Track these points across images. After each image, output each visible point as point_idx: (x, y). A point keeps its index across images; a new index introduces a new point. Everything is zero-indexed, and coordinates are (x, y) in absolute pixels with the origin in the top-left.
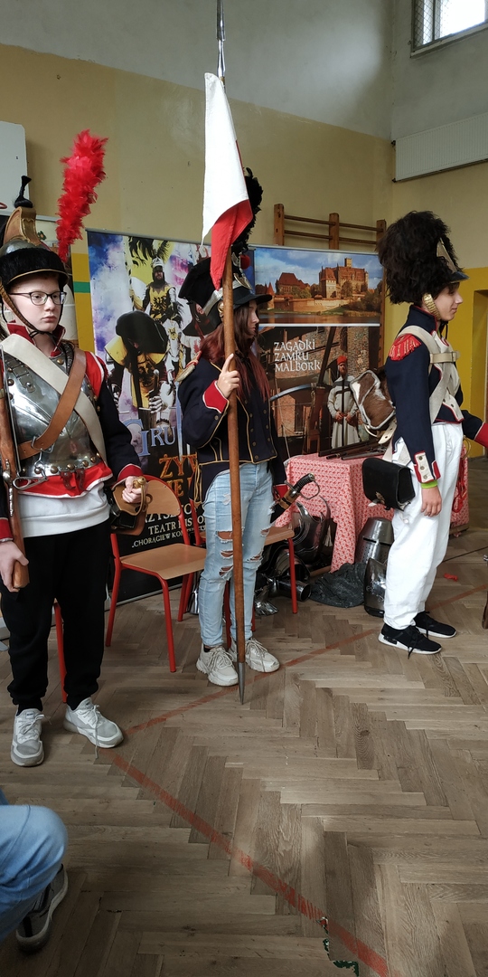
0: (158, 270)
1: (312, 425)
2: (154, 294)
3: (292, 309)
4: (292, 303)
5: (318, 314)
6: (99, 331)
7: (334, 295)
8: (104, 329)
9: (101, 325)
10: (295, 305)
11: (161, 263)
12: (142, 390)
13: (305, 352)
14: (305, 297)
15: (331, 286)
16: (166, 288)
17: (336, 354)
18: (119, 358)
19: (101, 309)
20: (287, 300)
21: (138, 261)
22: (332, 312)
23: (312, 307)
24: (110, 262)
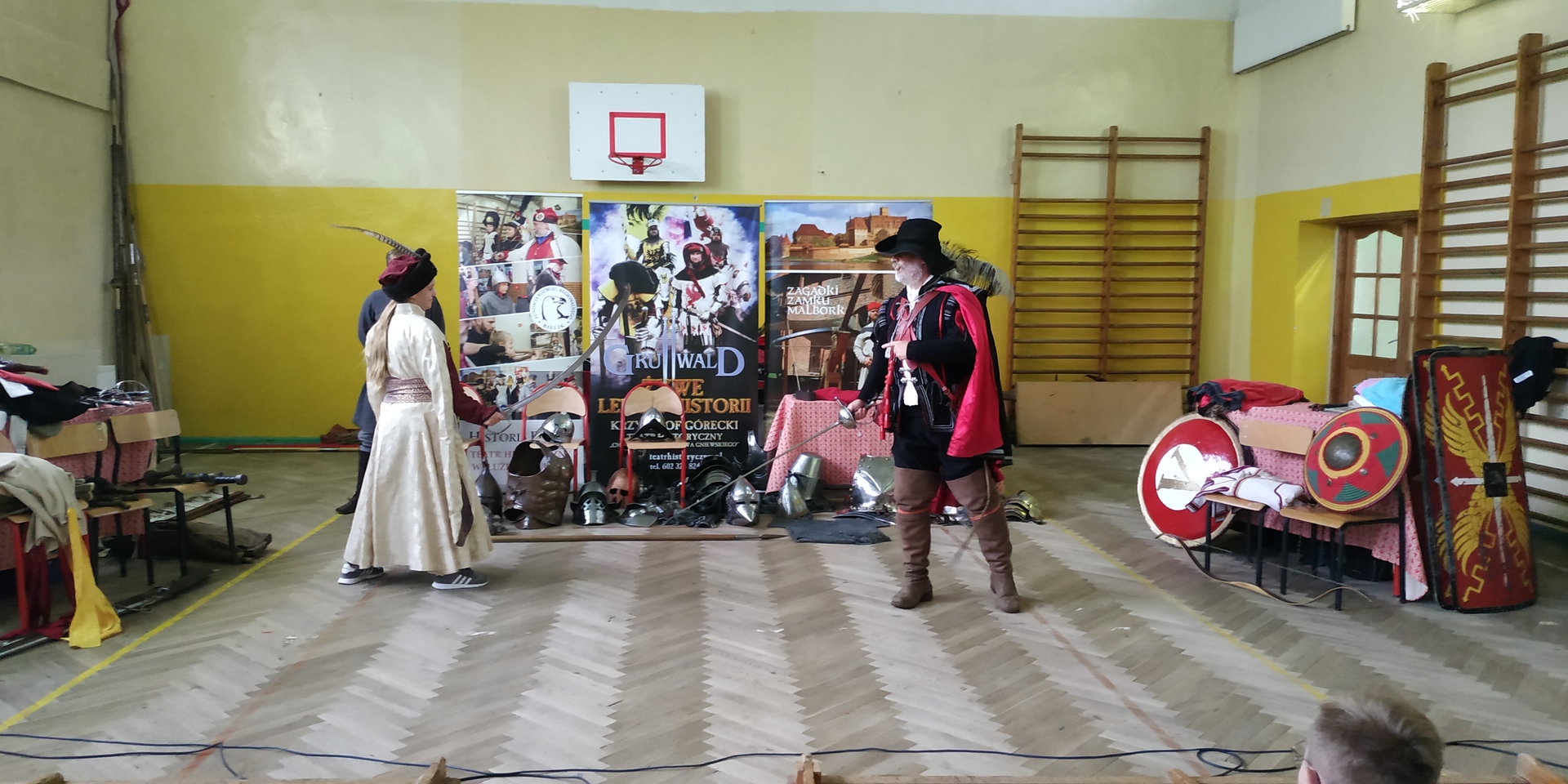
0: (654, 228)
1: (831, 368)
2: (647, 247)
3: (811, 256)
4: (811, 251)
5: (843, 261)
6: (595, 275)
7: (864, 244)
8: (598, 275)
9: (595, 272)
10: (815, 253)
11: (656, 222)
12: (630, 322)
13: (826, 298)
14: (827, 246)
15: (860, 234)
16: (660, 242)
17: (864, 300)
18: (610, 298)
19: (597, 260)
20: (806, 249)
21: (633, 222)
22: (861, 260)
23: (836, 255)
24: (607, 224)
